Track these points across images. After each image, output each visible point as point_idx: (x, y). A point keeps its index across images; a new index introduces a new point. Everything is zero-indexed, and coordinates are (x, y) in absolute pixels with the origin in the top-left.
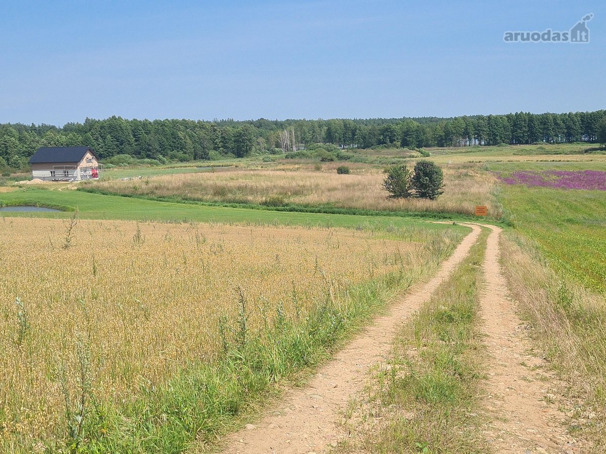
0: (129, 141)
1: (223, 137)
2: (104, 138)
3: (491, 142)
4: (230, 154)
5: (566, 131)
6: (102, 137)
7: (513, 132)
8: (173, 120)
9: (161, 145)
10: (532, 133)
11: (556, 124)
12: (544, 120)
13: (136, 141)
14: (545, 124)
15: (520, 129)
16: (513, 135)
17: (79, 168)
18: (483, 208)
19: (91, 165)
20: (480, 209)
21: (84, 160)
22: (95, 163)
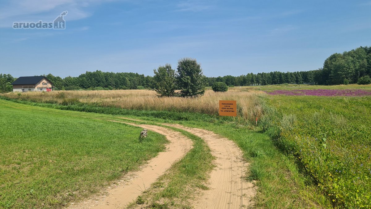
0: (103, 81)
1: (147, 80)
2: (91, 79)
3: (263, 84)
4: (149, 88)
5: (296, 79)
6: (90, 79)
7: (273, 79)
8: (125, 73)
9: (116, 83)
10: (281, 80)
11: (292, 76)
12: (286, 75)
13: (106, 81)
14: (287, 76)
15: (276, 78)
16: (273, 81)
17: (36, 87)
18: (230, 104)
19: (45, 86)
20: (226, 105)
21: (41, 83)
22: (50, 86)
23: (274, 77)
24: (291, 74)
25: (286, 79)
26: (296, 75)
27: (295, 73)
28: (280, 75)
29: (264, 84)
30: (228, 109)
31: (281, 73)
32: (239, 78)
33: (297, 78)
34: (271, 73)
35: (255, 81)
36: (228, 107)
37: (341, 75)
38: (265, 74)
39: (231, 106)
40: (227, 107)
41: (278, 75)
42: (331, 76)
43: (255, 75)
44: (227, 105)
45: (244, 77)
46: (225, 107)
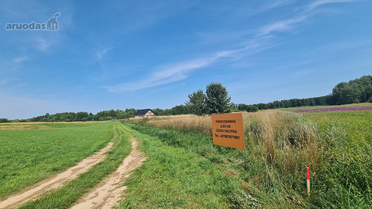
10: (299, 104)
11: (307, 101)
16: (293, 105)
17: (145, 115)
18: (231, 121)
19: (150, 114)
20: (222, 124)
21: (148, 113)
22: (152, 114)
23: (293, 102)
24: (306, 99)
25: (303, 103)
26: (310, 100)
27: (309, 99)
28: (298, 101)
29: (286, 107)
30: (227, 131)
31: (298, 99)
32: (268, 104)
33: (311, 102)
34: (291, 100)
35: (279, 106)
36: (227, 129)
37: (350, 97)
38: (286, 100)
39: (233, 126)
40: (224, 129)
41: (296, 101)
42: (341, 99)
43: (279, 102)
44: (224, 124)
45: (271, 104)
46: (222, 129)
